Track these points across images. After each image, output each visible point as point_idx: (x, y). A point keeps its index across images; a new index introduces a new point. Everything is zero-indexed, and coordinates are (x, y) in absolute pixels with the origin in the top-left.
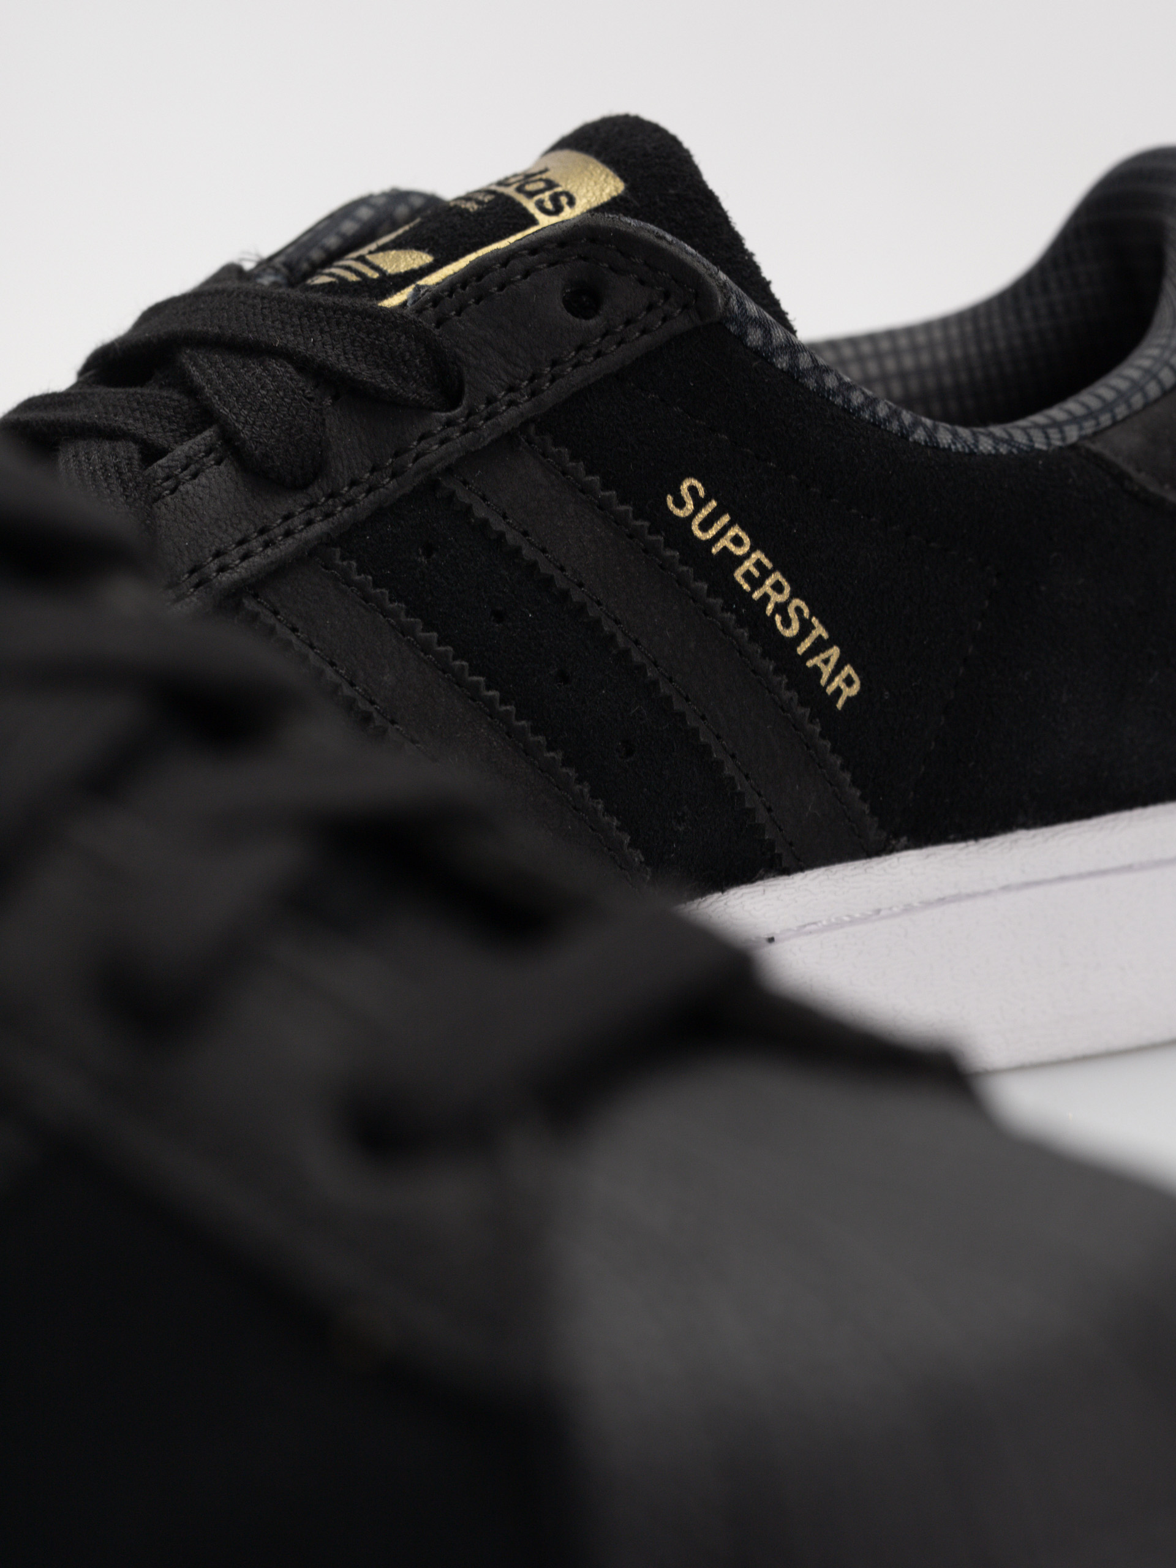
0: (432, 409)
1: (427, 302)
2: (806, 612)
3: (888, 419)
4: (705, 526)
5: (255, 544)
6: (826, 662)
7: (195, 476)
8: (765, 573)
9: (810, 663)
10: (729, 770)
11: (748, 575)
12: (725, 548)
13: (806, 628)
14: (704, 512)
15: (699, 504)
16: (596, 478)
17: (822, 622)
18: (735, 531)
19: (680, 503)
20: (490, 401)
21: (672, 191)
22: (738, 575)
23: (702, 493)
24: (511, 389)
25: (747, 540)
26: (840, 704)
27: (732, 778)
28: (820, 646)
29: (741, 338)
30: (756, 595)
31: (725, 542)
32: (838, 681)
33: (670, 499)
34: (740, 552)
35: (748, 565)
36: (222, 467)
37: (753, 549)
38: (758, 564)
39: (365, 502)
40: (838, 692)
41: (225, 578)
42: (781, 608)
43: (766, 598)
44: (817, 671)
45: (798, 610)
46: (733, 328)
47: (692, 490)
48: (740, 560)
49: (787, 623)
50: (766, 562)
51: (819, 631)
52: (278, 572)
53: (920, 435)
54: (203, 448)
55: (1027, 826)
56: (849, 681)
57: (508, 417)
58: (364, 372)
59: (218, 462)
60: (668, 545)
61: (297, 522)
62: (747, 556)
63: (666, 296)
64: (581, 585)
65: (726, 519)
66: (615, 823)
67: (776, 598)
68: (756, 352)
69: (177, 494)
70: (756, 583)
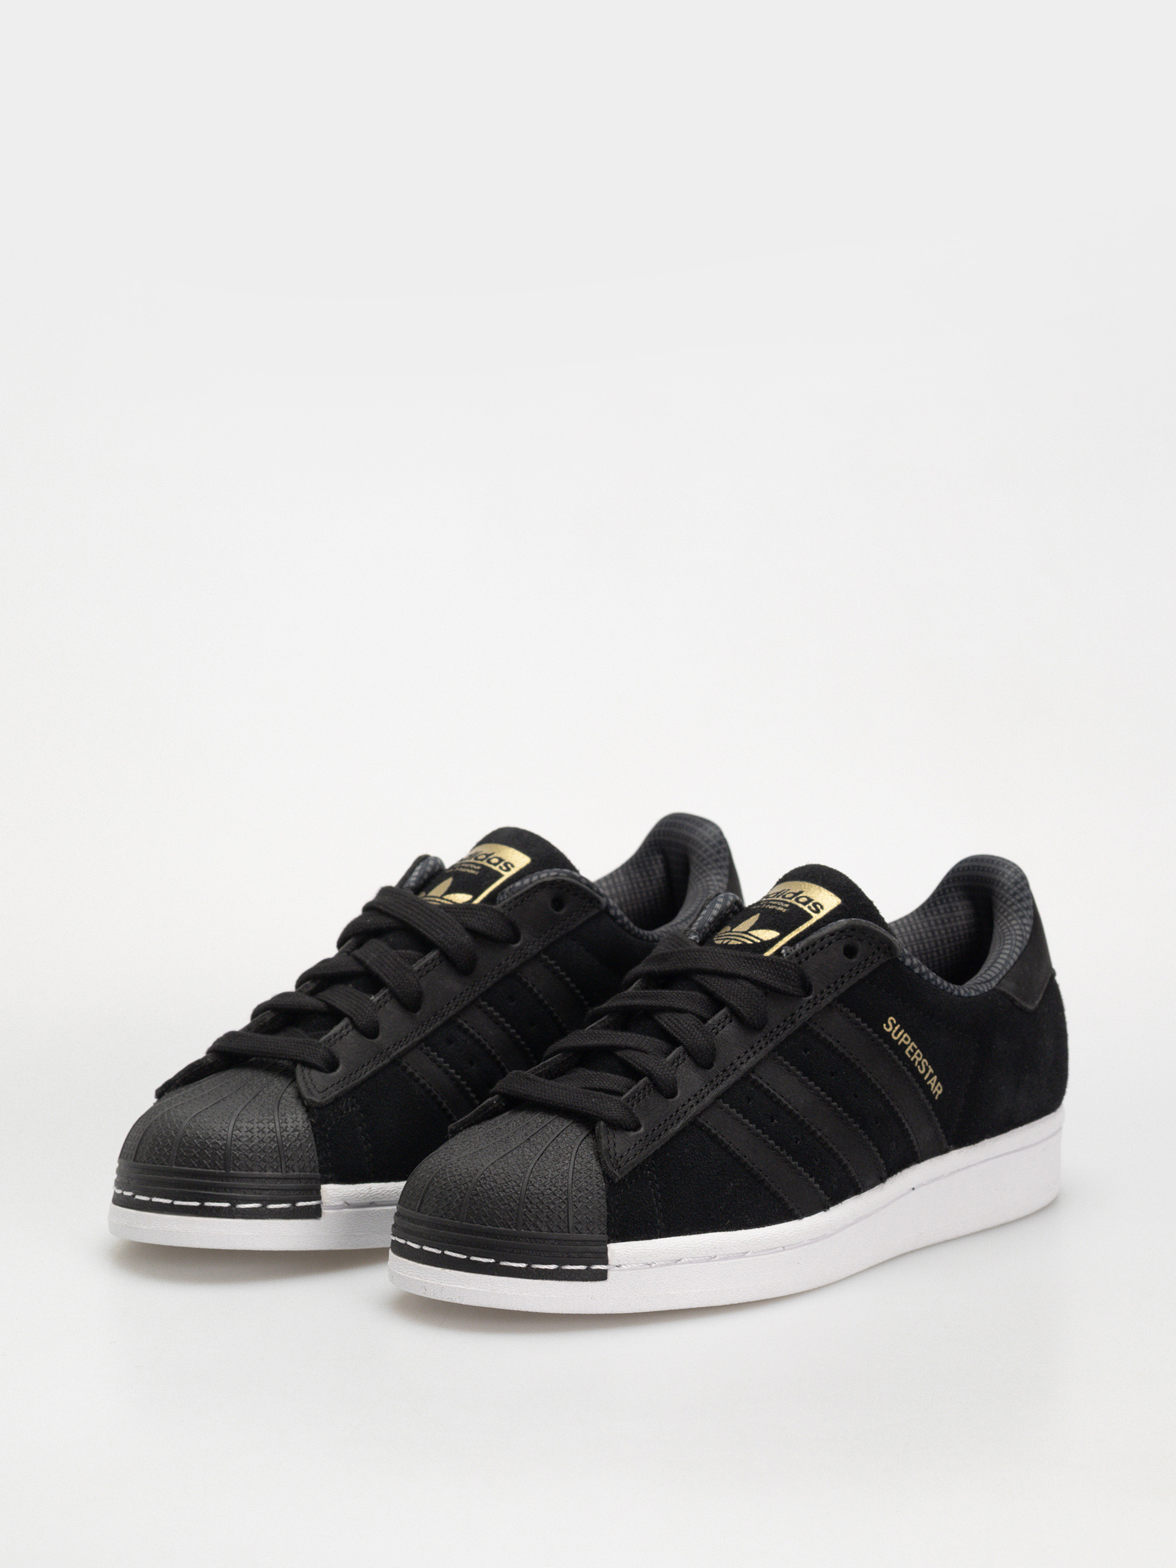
0: (803, 997)
1: (793, 955)
2: (927, 1064)
3: (947, 988)
4: (896, 1034)
5: (750, 1053)
6: (933, 1082)
7: (723, 1027)
8: (915, 1050)
9: (928, 1083)
10: (907, 1126)
11: (910, 1052)
12: (902, 1043)
13: (927, 1069)
14: (896, 1028)
15: (894, 1026)
16: (859, 1019)
17: (932, 1067)
18: (906, 1035)
19: (888, 1027)
20: (822, 992)
21: (861, 903)
22: (907, 1051)
23: (895, 1022)
24: (829, 987)
25: (909, 1039)
26: (936, 1098)
27: (907, 1129)
28: (931, 1076)
29: (903, 962)
30: (912, 1059)
31: (902, 1040)
32: (936, 1089)
33: (885, 1025)
34: (906, 1043)
35: (910, 1048)
36: (732, 1023)
37: (911, 1042)
38: (913, 1047)
39: (783, 1035)
40: (936, 1093)
41: (744, 1066)
42: (920, 1063)
43: (915, 1060)
44: (930, 1085)
45: (925, 1063)
46: (901, 959)
47: (892, 1021)
48: (907, 1046)
49: (921, 1068)
50: (916, 1047)
51: (931, 1070)
52: (759, 1063)
53: (956, 993)
54: (724, 1016)
55: (988, 1138)
56: (939, 1088)
57: (829, 999)
58: (778, 984)
59: (731, 1021)
60: (885, 1042)
61: (763, 1043)
62: (909, 1045)
63: (879, 949)
64: (858, 1060)
65: (903, 1031)
66: (876, 1150)
67: (919, 1059)
68: (908, 967)
69: (718, 1035)
70: (912, 1054)
